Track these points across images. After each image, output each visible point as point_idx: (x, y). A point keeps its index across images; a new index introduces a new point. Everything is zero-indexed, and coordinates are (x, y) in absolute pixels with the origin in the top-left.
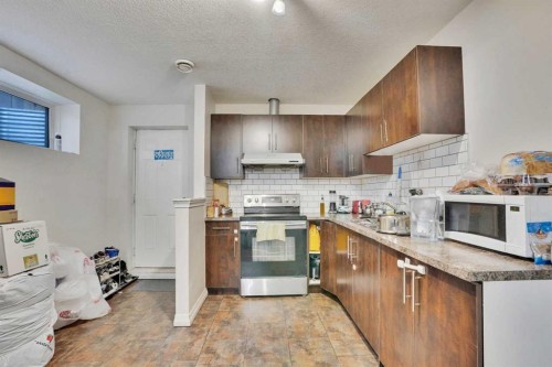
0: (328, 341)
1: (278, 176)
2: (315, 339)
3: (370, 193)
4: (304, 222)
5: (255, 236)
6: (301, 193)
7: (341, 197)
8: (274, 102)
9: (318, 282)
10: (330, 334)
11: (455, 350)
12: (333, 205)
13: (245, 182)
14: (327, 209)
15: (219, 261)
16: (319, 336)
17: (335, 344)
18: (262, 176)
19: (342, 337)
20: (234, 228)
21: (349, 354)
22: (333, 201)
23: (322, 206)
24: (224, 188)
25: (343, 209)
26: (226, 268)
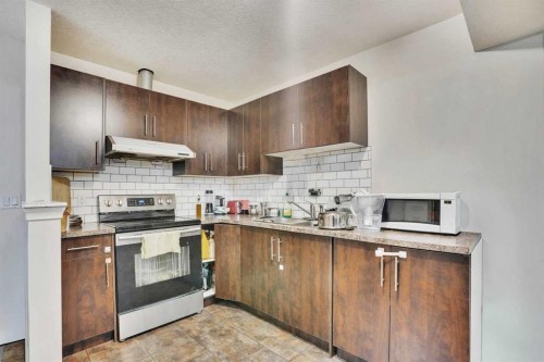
0: (268, 351)
1: (146, 171)
2: (256, 354)
3: (248, 192)
4: (198, 228)
5: (140, 252)
6: (177, 193)
7: (217, 197)
8: (147, 74)
9: (211, 292)
10: (262, 343)
11: (445, 309)
12: (209, 206)
13: (101, 177)
14: (203, 212)
15: (79, 300)
16: (255, 350)
17: (276, 350)
18: (124, 170)
19: (276, 342)
20: (104, 244)
21: (295, 353)
22: (209, 201)
23: (199, 207)
24: (65, 187)
25: (220, 210)
26: (92, 308)
